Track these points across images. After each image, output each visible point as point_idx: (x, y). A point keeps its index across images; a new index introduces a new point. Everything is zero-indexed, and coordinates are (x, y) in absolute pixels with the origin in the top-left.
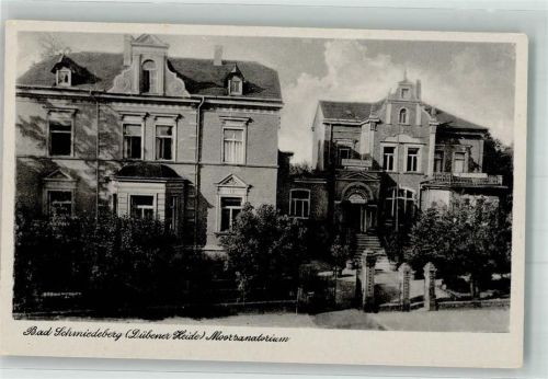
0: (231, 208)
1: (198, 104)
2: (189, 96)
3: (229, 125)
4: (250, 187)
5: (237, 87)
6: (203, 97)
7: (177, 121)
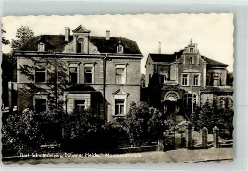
0: (119, 104)
1: (104, 57)
2: (100, 54)
3: (118, 66)
4: (128, 95)
5: (121, 49)
6: (106, 54)
7: (94, 65)
